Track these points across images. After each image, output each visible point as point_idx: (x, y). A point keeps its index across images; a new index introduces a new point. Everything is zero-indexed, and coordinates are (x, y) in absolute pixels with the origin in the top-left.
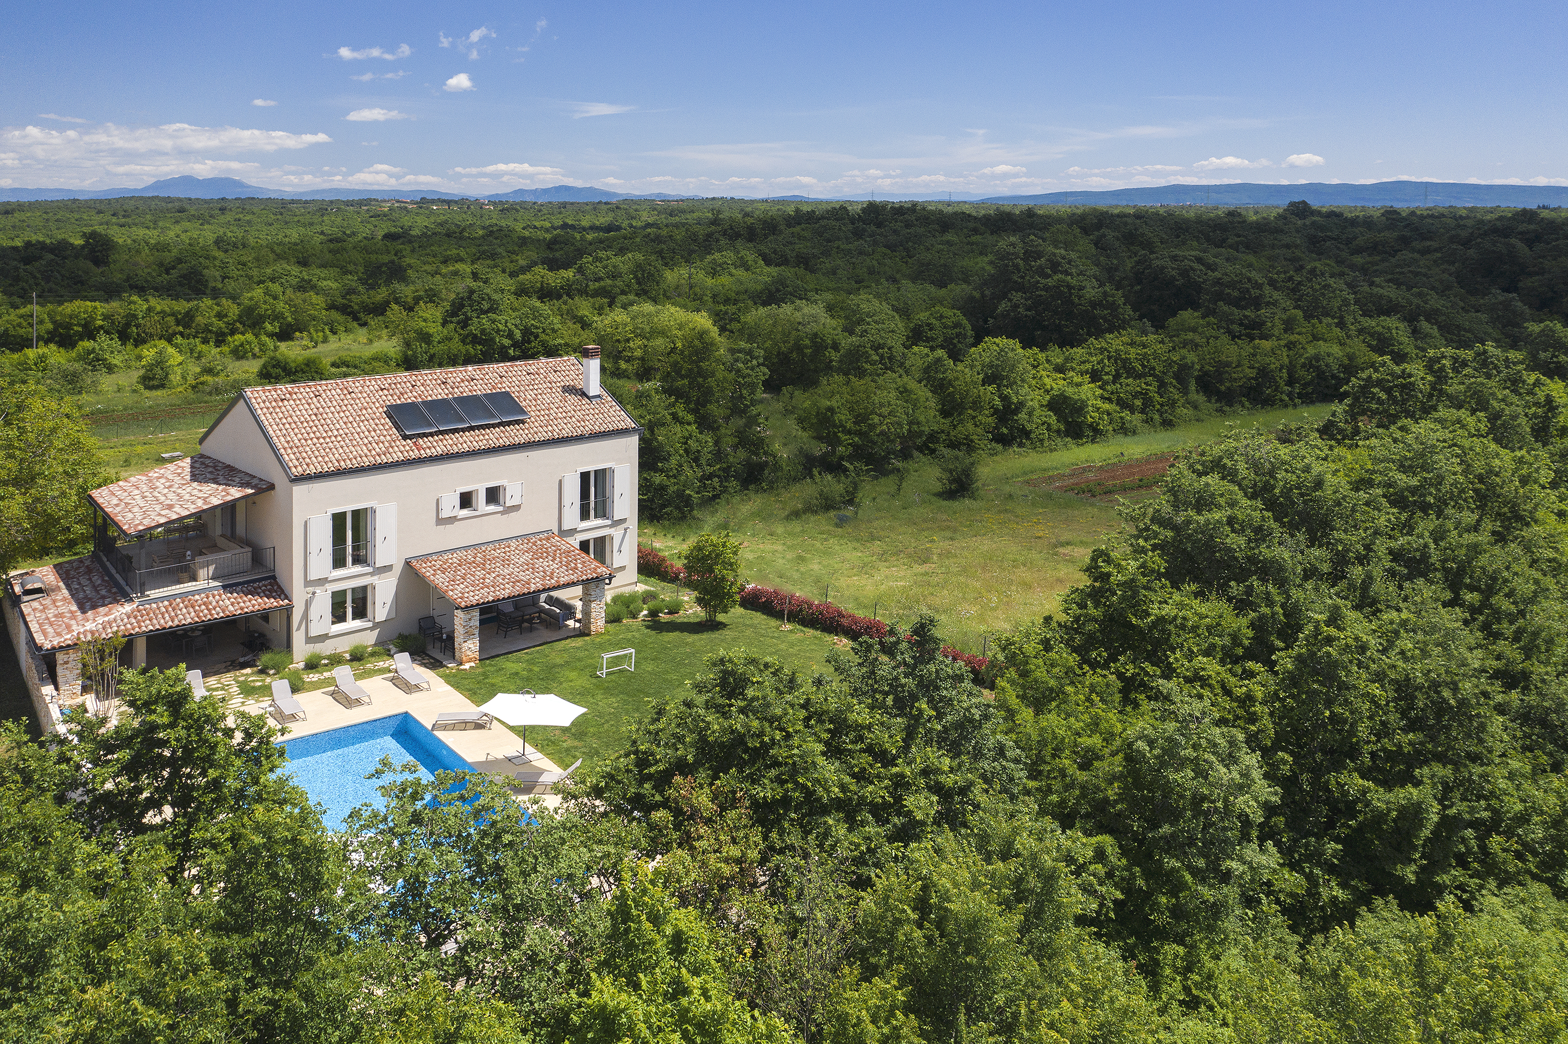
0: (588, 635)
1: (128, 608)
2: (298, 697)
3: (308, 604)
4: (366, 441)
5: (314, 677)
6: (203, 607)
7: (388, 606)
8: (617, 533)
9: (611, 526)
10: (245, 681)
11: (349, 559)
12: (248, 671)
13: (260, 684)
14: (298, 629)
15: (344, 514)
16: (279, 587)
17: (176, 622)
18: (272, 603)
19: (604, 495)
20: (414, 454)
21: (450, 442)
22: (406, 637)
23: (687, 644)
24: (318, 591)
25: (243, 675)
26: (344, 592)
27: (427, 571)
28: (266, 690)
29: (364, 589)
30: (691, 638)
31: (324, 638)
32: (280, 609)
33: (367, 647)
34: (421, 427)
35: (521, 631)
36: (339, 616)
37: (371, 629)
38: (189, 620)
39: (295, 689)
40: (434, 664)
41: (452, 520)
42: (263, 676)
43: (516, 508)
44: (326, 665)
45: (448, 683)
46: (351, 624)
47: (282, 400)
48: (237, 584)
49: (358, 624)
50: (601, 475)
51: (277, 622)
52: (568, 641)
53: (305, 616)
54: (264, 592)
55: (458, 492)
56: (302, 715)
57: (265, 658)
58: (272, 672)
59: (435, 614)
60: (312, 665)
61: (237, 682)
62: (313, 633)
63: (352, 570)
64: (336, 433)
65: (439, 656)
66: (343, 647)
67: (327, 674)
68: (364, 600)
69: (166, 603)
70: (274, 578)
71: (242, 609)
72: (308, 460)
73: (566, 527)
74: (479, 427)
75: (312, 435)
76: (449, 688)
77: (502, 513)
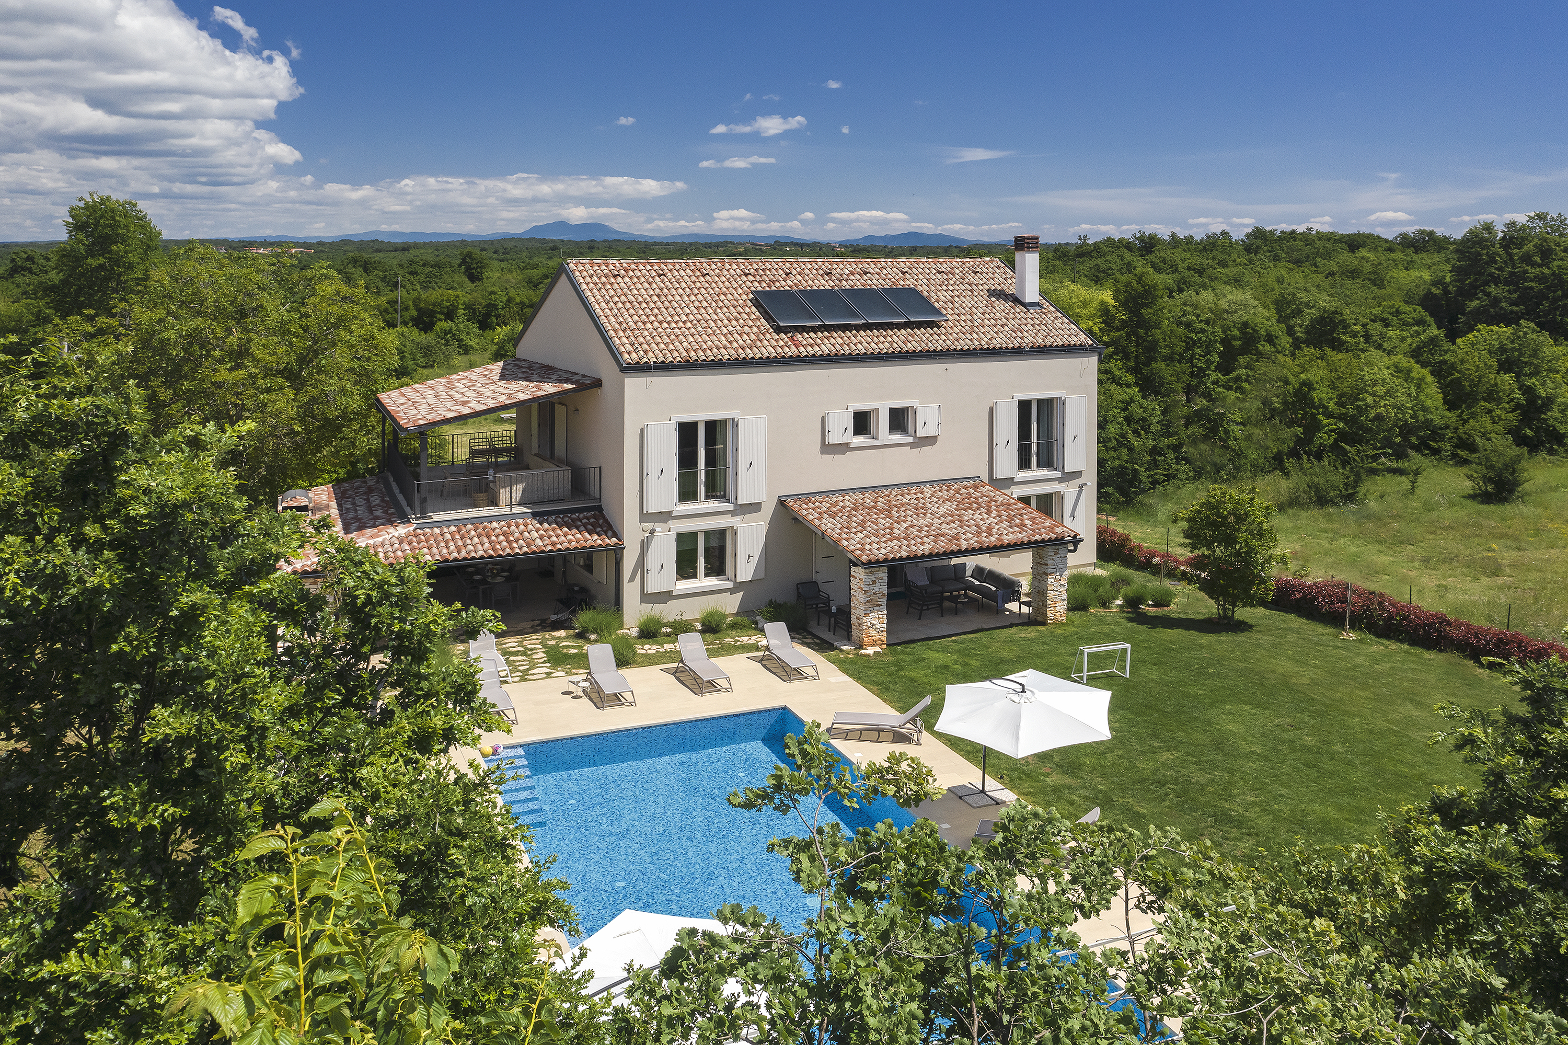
0: (1044, 623)
1: (402, 530)
2: (625, 672)
3: (644, 546)
4: (725, 331)
5: (650, 649)
6: (502, 538)
7: (754, 561)
8: (1069, 490)
9: (1060, 480)
10: (556, 646)
11: (701, 490)
12: (562, 633)
13: (575, 651)
14: (632, 579)
15: (694, 425)
16: (606, 521)
17: (463, 554)
18: (595, 540)
19: (1049, 435)
20: (791, 351)
21: (840, 341)
22: (780, 605)
23: (1201, 646)
24: (659, 528)
25: (554, 638)
26: (694, 535)
27: (809, 513)
28: (582, 660)
29: (722, 533)
30: (1206, 639)
31: (666, 596)
32: (608, 549)
33: (725, 616)
34: (799, 318)
35: (942, 612)
36: (686, 568)
37: (732, 591)
38: (481, 553)
39: (622, 661)
40: (823, 646)
41: (843, 448)
42: (580, 642)
43: (931, 440)
44: (668, 635)
45: (846, 671)
46: (704, 582)
47: (615, 276)
48: (550, 513)
49: (713, 582)
50: (1047, 407)
51: (603, 571)
52: (1014, 630)
53: (641, 564)
54: (585, 525)
55: (851, 410)
56: (628, 696)
57: (584, 618)
58: (593, 637)
59: (820, 578)
60: (649, 633)
61: (545, 646)
62: (651, 588)
63: (703, 505)
64: (684, 318)
65: (827, 636)
66: (693, 611)
67: (668, 647)
68: (722, 549)
69: (453, 529)
70: (599, 509)
71: (554, 544)
72: (645, 346)
73: (999, 474)
74: (879, 326)
75: (652, 318)
76: (846, 678)
77: (912, 446)
